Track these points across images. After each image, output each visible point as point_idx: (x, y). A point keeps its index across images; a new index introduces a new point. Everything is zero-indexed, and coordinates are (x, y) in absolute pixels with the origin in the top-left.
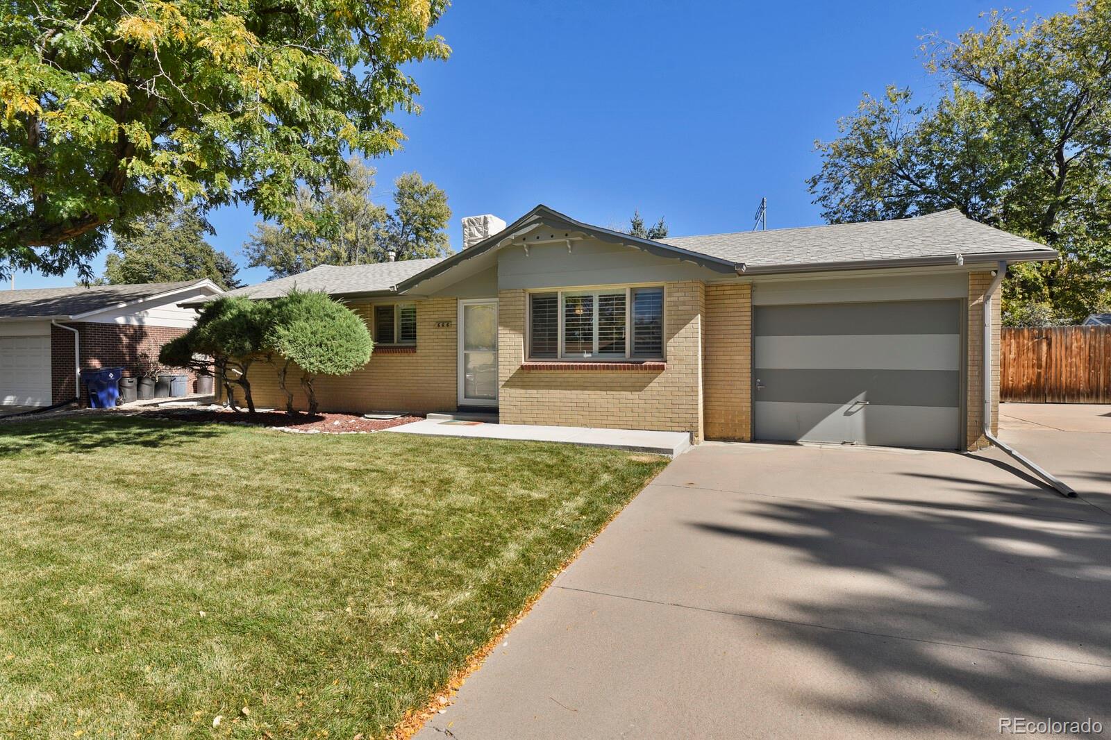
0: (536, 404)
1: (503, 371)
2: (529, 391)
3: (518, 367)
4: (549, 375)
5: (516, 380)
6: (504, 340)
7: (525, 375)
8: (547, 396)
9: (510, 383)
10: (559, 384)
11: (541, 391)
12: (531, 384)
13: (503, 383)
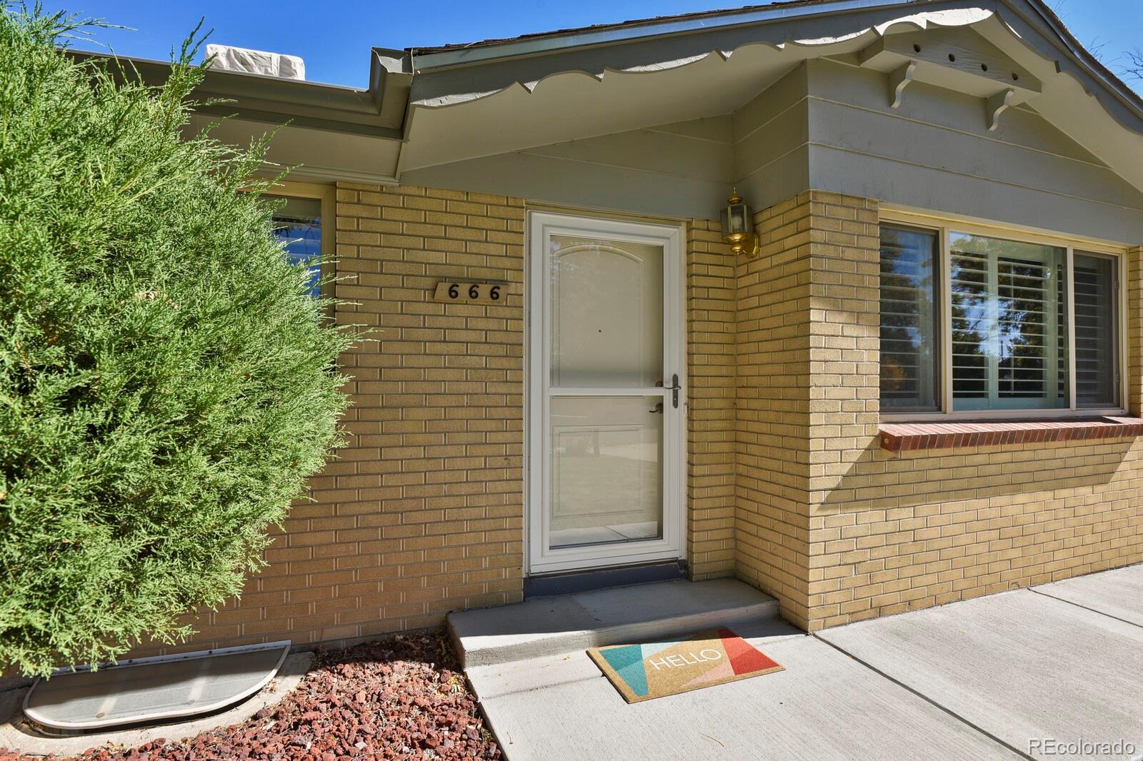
0: (912, 548)
1: (823, 457)
2: (895, 513)
3: (866, 442)
4: (943, 462)
5: (861, 481)
6: (829, 355)
7: (888, 466)
8: (938, 520)
9: (844, 496)
10: (965, 483)
11: (924, 509)
12: (900, 490)
13: (823, 496)
